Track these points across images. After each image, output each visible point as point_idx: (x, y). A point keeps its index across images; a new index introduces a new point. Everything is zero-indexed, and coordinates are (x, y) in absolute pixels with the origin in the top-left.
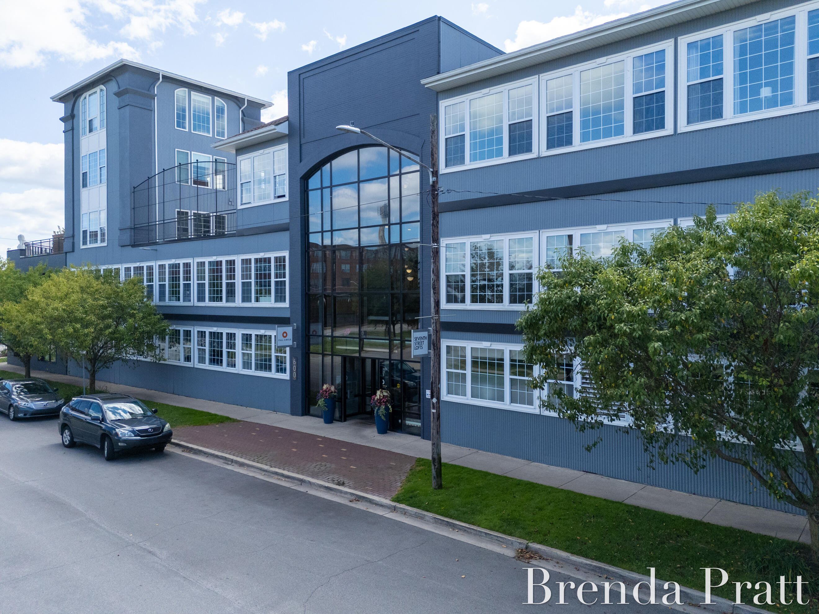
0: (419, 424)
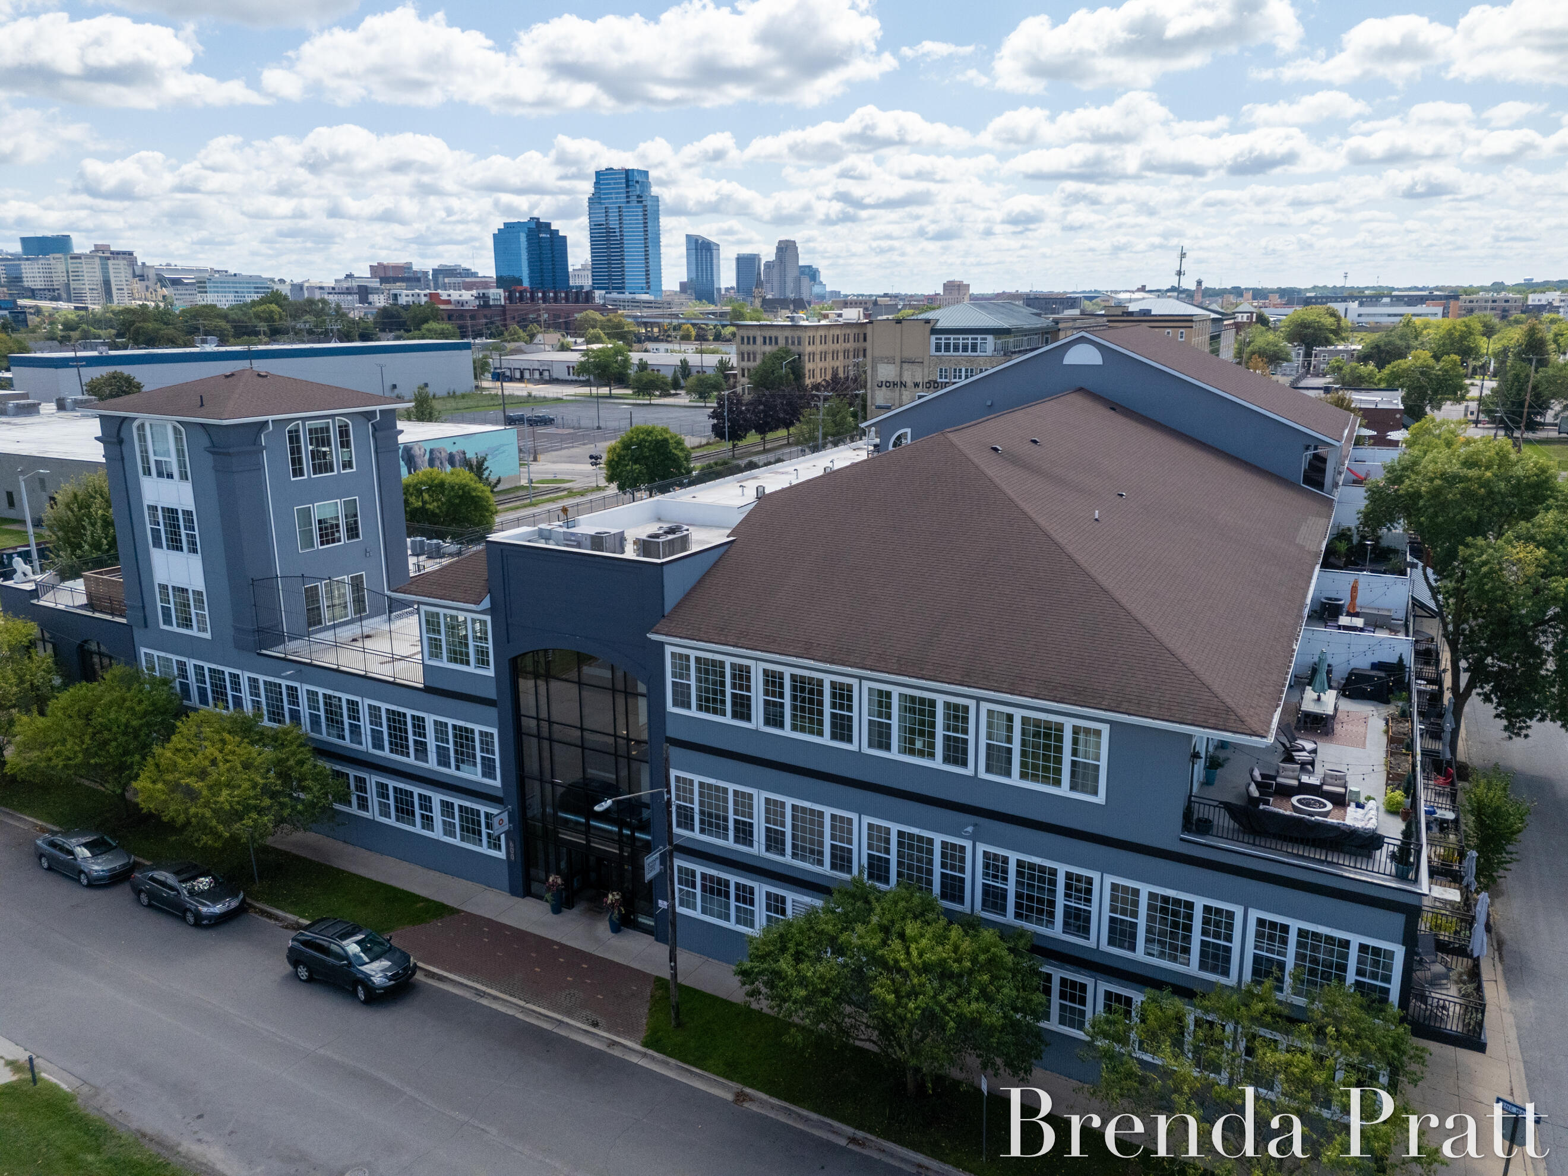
0: (652, 923)
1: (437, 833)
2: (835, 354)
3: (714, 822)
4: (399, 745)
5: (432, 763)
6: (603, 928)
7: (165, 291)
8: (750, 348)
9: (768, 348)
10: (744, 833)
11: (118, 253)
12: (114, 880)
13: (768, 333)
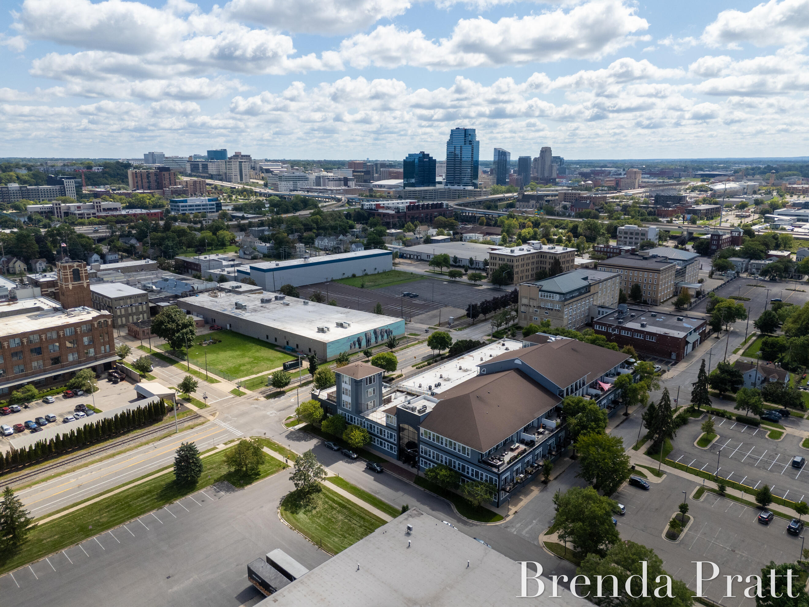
0: (417, 467)
1: (386, 449)
2: (528, 264)
3: (426, 453)
4: (381, 434)
5: (386, 438)
6: (410, 467)
7: (263, 175)
8: (494, 261)
9: (501, 262)
10: (430, 456)
11: (244, 156)
12: (338, 450)
13: (501, 257)
